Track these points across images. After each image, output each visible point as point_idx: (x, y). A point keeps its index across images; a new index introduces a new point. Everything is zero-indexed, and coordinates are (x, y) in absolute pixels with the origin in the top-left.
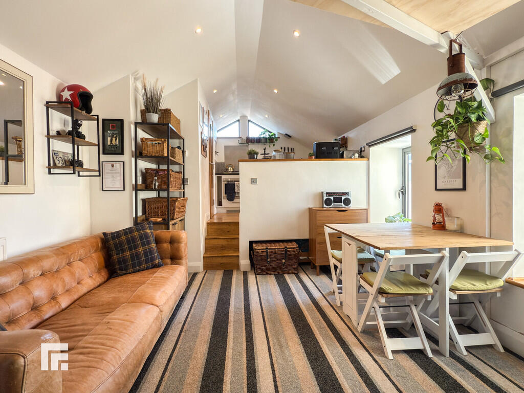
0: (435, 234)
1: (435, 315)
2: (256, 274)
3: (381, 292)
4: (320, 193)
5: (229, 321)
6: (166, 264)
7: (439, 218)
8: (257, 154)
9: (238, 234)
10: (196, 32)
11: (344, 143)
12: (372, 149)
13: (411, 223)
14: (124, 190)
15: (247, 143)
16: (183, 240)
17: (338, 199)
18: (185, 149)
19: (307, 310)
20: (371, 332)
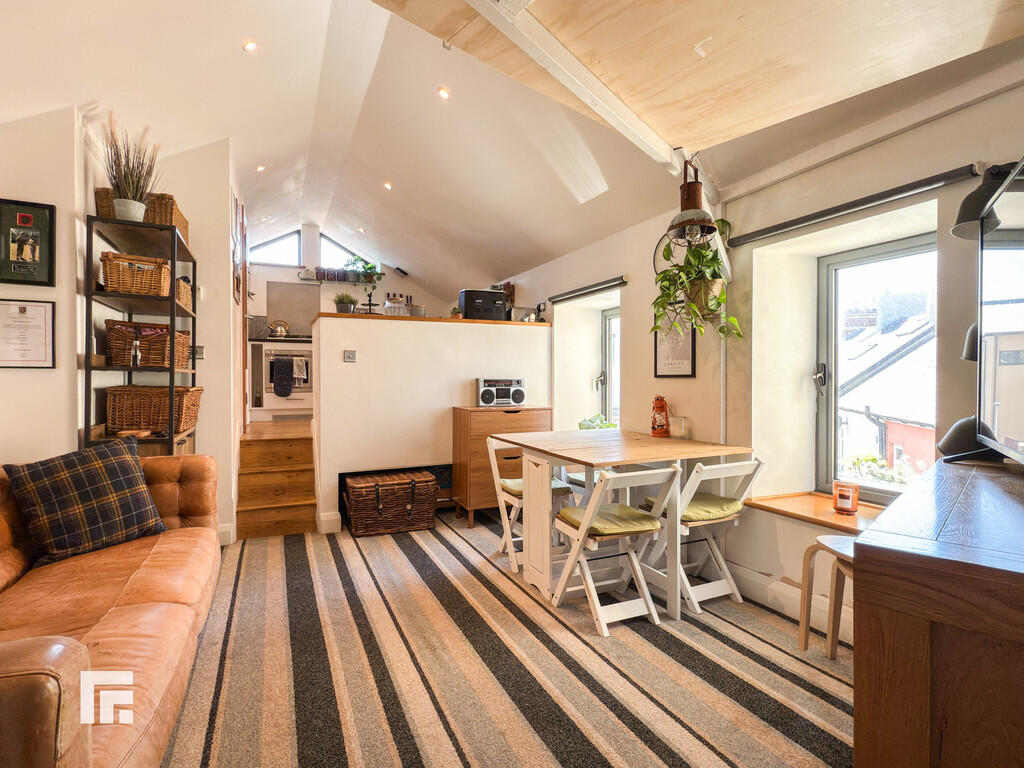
0: (657, 443)
1: (662, 564)
2: (354, 536)
3: (593, 534)
4: (471, 381)
5: (323, 624)
6: (171, 528)
7: (660, 419)
8: (354, 303)
9: (311, 462)
10: (244, 49)
11: (510, 292)
12: (558, 308)
13: (618, 428)
14: (54, 367)
15: (318, 279)
16: (212, 474)
17: (501, 391)
18: (197, 284)
19: (465, 586)
20: (574, 603)
